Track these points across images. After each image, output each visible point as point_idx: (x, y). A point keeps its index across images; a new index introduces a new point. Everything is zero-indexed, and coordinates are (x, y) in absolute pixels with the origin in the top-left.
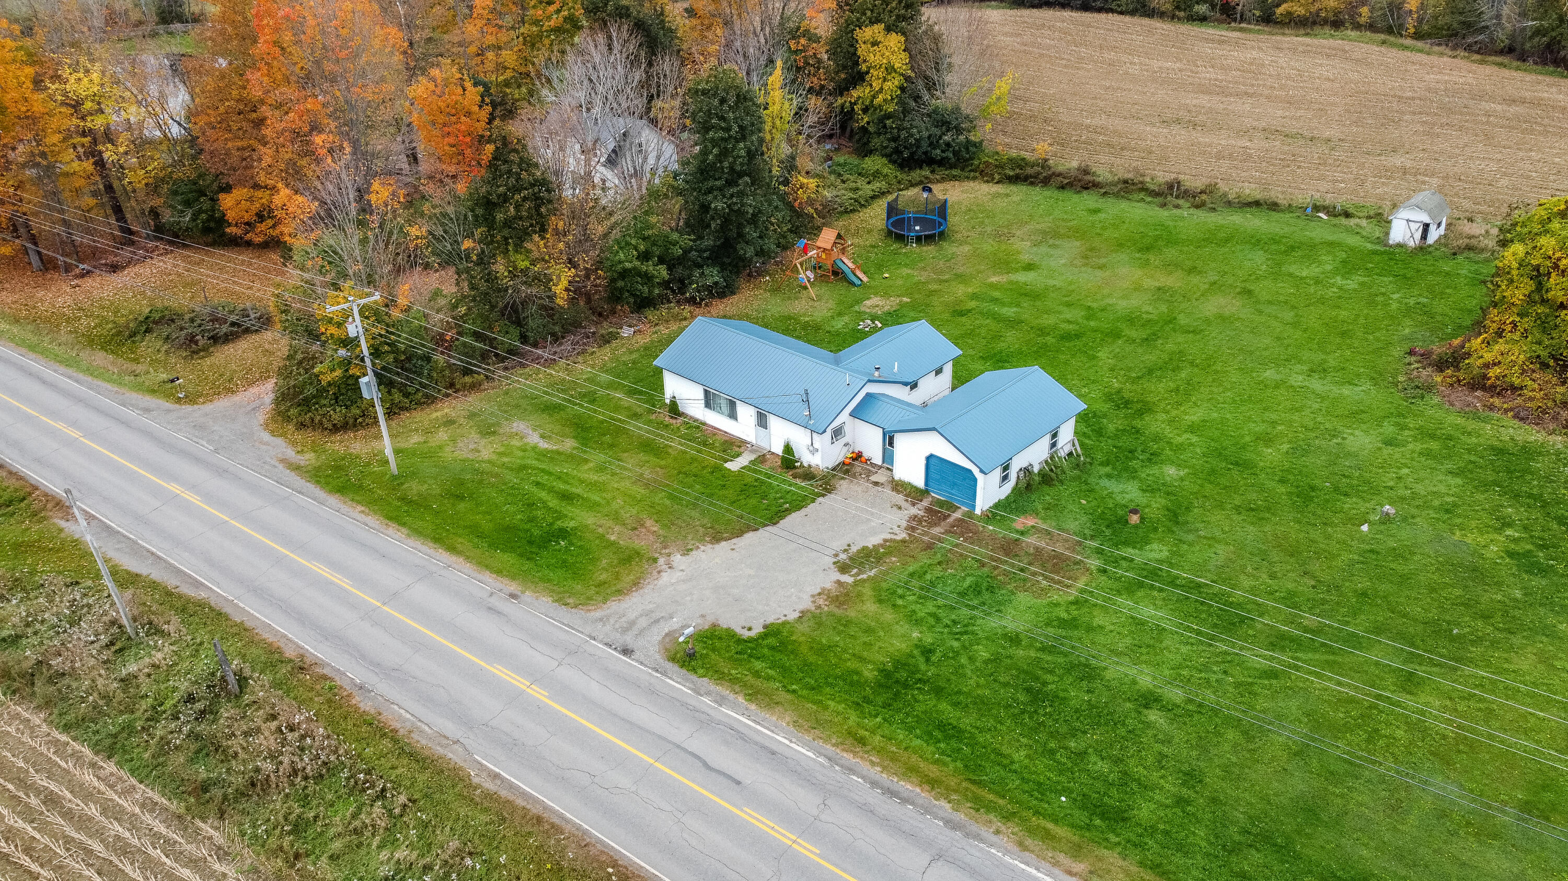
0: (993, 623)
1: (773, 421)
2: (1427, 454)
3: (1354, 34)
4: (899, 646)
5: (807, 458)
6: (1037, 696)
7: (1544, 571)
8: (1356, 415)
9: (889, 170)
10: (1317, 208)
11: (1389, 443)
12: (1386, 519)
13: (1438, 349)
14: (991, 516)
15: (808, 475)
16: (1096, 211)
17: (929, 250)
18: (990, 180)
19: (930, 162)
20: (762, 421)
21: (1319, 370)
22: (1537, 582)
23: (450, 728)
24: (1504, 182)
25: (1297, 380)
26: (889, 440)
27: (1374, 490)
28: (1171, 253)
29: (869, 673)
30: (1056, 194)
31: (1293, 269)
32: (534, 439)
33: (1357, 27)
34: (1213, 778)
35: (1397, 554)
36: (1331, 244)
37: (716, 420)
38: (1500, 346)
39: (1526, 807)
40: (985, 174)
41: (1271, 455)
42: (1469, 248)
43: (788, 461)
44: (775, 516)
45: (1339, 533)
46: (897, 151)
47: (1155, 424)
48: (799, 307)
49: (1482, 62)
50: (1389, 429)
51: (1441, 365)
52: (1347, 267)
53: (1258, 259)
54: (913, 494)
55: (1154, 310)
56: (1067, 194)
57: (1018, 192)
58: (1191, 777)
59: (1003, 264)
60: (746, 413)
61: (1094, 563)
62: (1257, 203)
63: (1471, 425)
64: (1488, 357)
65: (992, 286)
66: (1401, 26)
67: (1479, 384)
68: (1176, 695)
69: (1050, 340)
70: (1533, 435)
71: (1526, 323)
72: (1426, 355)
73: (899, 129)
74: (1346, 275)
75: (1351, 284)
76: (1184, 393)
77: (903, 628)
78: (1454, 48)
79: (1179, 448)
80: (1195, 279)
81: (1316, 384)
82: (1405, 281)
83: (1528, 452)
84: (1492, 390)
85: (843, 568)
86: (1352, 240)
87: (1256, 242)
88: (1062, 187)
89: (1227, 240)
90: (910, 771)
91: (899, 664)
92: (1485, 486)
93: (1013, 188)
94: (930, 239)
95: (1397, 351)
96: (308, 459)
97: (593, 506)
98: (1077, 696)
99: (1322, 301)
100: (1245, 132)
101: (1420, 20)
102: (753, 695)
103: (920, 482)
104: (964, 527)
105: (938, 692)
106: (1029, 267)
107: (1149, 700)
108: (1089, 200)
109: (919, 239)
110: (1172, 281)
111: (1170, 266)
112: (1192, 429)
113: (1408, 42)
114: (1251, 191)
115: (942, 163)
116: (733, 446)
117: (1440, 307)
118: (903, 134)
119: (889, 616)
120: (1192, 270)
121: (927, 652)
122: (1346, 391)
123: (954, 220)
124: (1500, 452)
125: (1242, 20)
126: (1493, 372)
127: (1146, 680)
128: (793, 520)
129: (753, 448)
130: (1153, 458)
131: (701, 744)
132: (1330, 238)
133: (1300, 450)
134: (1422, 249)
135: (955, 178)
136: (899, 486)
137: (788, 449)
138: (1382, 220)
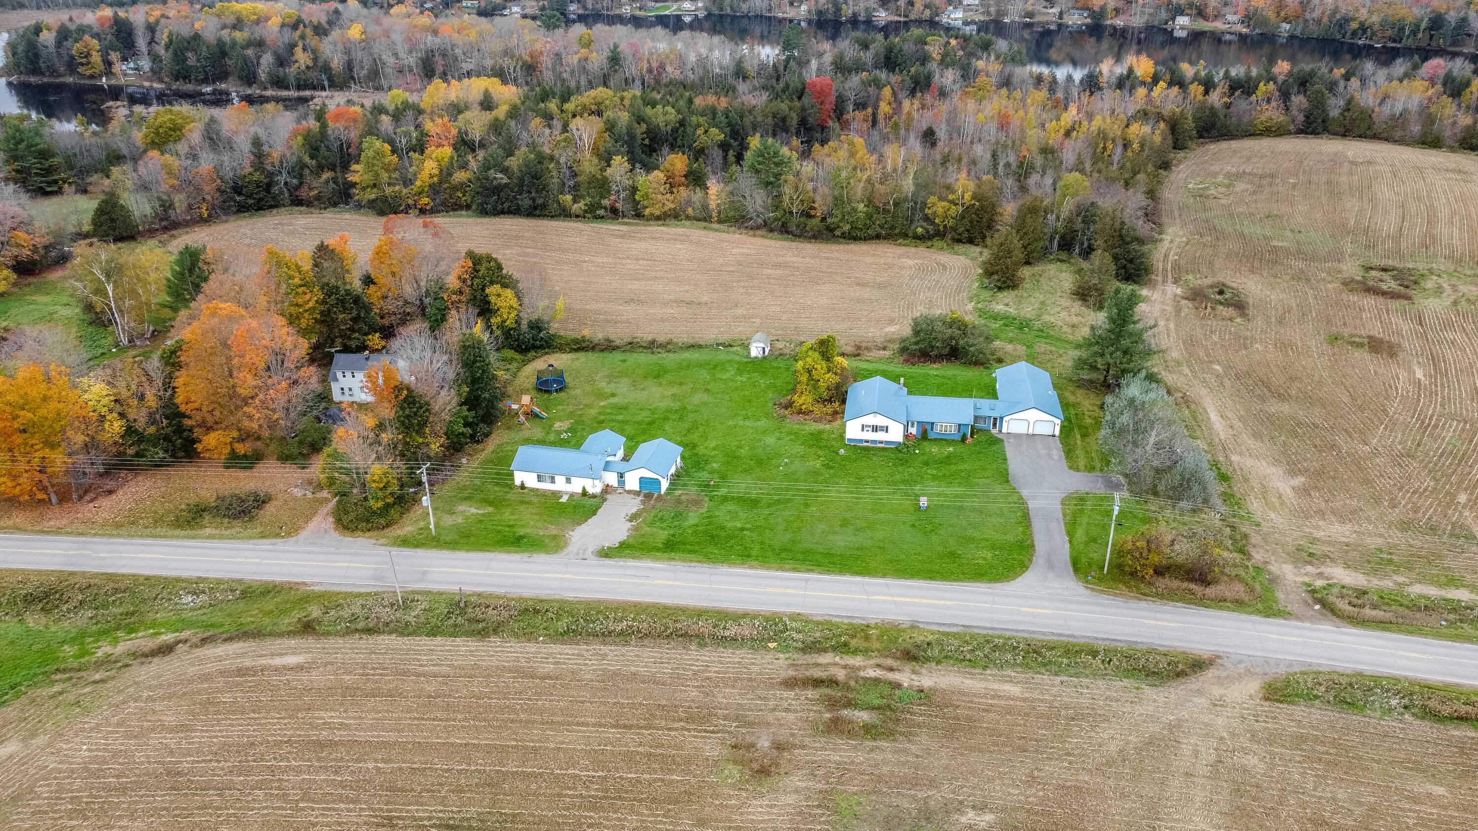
0: (687, 523)
1: (573, 479)
2: (791, 440)
3: (688, 223)
4: (664, 537)
5: (591, 490)
6: (713, 537)
7: (832, 468)
8: (765, 432)
9: (517, 356)
10: (718, 345)
11: (779, 439)
12: (786, 464)
13: (784, 401)
14: (667, 494)
15: (594, 496)
16: (624, 361)
17: (562, 394)
18: (565, 352)
19: (534, 347)
20: (568, 481)
21: (746, 418)
22: (832, 471)
23: (548, 592)
24: (785, 317)
25: (741, 423)
26: (621, 476)
27: (778, 456)
28: (668, 377)
29: (660, 545)
30: (601, 354)
31: (720, 376)
32: (473, 510)
33: (688, 218)
34: (767, 541)
35: (792, 473)
36: (730, 361)
37: (546, 486)
38: (803, 398)
39: (841, 526)
40: (561, 349)
41: (743, 452)
42: (781, 355)
43: (584, 493)
44: (594, 513)
45: (774, 471)
46: (518, 345)
47: (701, 450)
48: (526, 434)
49: (754, 236)
50: (777, 434)
51: (786, 408)
52: (740, 372)
53: (704, 374)
54: (637, 493)
55: (676, 405)
56: (605, 354)
57: (581, 355)
58: (762, 543)
59: (601, 395)
60: (560, 481)
61: (706, 499)
62: (693, 346)
63: (802, 427)
64: (801, 402)
65: (603, 407)
66: (711, 217)
67: (800, 412)
68: (749, 526)
69: (644, 426)
70: (821, 426)
71: (809, 388)
72: (780, 404)
73: (519, 335)
74: (741, 374)
75: (744, 379)
76: (704, 436)
77: (661, 532)
78: (739, 228)
79: (714, 457)
80: (684, 388)
81: (747, 423)
82: (763, 373)
83: (821, 432)
84: (804, 413)
85: (631, 521)
86: (737, 358)
87: (700, 366)
88: (602, 351)
89: (688, 366)
90: (691, 561)
91: (668, 541)
92: (811, 447)
93: (578, 355)
94: (561, 389)
95: (770, 404)
96: (383, 541)
97: (523, 526)
98: (723, 534)
99: (736, 389)
100: (666, 304)
101: (719, 213)
102: (634, 558)
103: (638, 489)
104: (660, 497)
105: (684, 544)
106: (613, 395)
107: (742, 529)
108: (617, 356)
109: (556, 390)
110: (675, 390)
111: (671, 383)
112: (714, 449)
113: (716, 226)
114: (686, 339)
115: (541, 347)
116: (557, 494)
117: (779, 383)
118: (521, 337)
119: (655, 530)
120: (681, 384)
121: (673, 536)
122: (759, 424)
123: (568, 379)
124: (812, 434)
125: (624, 216)
126: (803, 407)
127: (739, 525)
128: (600, 511)
129: (566, 493)
130: (706, 462)
131: (629, 572)
132: (729, 358)
133: (752, 448)
134: (764, 358)
135: (546, 353)
136: (629, 492)
137: (584, 488)
138: (746, 347)
